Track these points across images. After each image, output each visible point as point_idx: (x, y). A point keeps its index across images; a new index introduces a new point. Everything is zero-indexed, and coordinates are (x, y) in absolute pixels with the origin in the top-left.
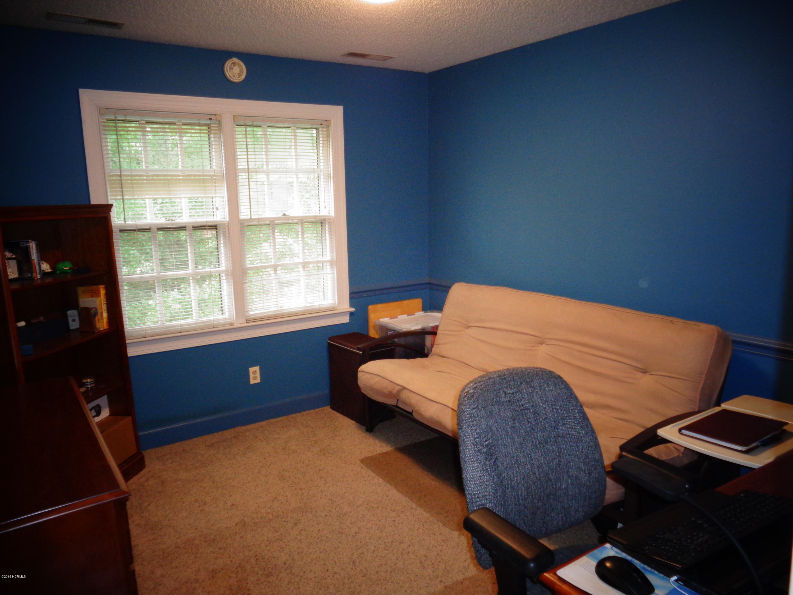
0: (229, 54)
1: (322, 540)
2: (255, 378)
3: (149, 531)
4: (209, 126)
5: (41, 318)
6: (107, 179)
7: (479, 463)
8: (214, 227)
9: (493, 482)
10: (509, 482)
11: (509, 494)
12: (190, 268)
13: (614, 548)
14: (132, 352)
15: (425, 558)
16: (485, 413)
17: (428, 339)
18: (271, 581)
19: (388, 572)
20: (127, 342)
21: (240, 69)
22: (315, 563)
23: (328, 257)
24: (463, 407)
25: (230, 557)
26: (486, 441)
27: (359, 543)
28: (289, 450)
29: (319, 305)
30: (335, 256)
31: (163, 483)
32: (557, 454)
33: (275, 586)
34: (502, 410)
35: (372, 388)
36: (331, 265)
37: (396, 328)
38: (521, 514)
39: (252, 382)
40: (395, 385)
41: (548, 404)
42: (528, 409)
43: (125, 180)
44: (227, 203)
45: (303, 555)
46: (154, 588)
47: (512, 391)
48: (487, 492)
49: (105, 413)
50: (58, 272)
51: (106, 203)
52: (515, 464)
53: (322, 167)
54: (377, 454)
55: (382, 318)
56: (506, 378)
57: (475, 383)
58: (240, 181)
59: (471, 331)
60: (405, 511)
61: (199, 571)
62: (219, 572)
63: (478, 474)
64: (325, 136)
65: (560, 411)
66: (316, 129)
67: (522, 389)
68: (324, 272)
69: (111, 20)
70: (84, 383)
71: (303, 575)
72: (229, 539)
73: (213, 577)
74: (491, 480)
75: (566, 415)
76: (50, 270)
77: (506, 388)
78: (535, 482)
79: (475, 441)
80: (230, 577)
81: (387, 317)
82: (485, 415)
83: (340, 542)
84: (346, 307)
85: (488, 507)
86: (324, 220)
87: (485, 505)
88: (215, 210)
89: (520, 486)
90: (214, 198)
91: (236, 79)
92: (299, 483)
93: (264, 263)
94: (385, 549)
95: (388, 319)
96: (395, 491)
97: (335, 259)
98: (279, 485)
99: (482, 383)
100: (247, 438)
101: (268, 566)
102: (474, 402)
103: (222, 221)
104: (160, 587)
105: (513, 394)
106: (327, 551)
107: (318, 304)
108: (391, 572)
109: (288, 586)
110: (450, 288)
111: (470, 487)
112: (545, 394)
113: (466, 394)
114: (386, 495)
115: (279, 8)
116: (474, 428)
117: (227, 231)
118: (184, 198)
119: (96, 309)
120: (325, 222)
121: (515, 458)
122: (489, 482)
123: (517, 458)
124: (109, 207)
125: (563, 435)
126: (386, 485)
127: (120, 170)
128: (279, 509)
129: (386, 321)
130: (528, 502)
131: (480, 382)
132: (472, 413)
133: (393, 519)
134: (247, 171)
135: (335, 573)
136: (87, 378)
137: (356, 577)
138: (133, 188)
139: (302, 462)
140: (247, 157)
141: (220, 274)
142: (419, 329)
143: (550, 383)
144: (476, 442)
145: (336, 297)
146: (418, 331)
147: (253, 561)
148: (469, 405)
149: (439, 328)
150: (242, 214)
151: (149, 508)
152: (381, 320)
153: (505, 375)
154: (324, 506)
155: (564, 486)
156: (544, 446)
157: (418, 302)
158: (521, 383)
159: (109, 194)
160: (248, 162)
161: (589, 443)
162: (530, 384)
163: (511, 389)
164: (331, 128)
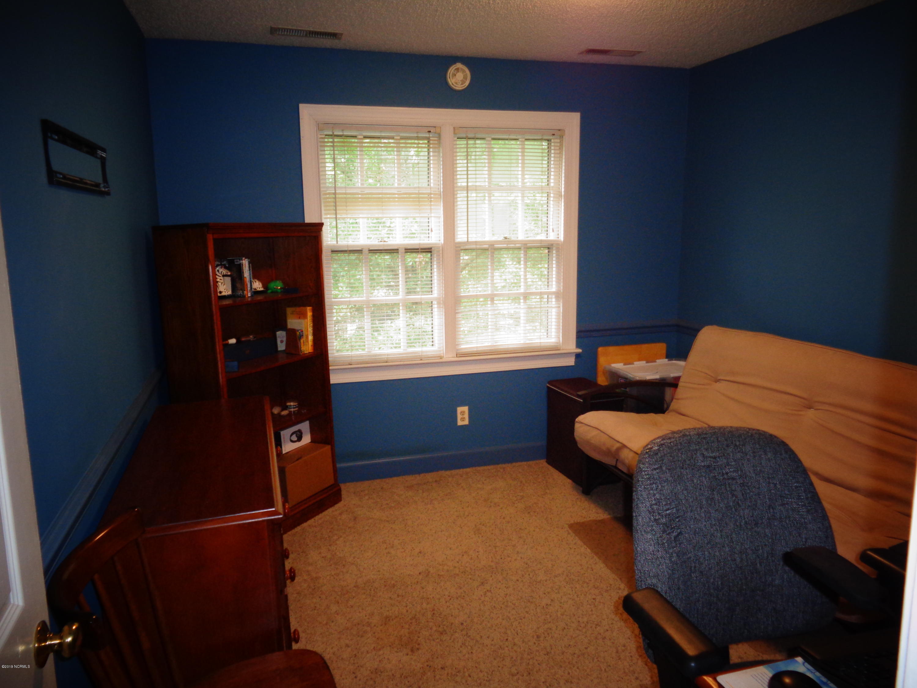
0: (452, 60)
1: (507, 606)
2: (463, 419)
3: (333, 566)
4: (428, 139)
5: (251, 336)
6: (322, 197)
7: (654, 535)
8: (428, 250)
9: (670, 560)
10: (697, 565)
11: (695, 578)
12: (401, 293)
13: (806, 664)
14: (335, 379)
15: (623, 648)
16: (671, 476)
17: (668, 391)
18: (444, 639)
19: (575, 655)
20: (330, 368)
21: (464, 75)
22: (495, 630)
23: (554, 289)
24: (642, 466)
25: (407, 607)
26: (668, 509)
27: (548, 616)
28: (491, 502)
29: (540, 343)
30: (562, 288)
31: (355, 518)
32: (770, 541)
33: (447, 646)
34: (697, 476)
35: (588, 442)
36: (557, 298)
37: (627, 375)
38: (712, 607)
39: (460, 423)
40: (615, 442)
41: (763, 476)
42: (733, 479)
43: (339, 198)
44: (442, 224)
45: (483, 618)
46: (327, 624)
47: (714, 454)
48: (660, 571)
49: (307, 439)
50: (269, 291)
51: (320, 222)
52: (707, 544)
53: (552, 185)
54: (590, 521)
55: (614, 363)
56: (707, 438)
57: (663, 440)
58: (459, 199)
59: (718, 386)
60: (610, 590)
61: (372, 615)
62: (392, 620)
63: (651, 548)
64: (558, 148)
65: (778, 486)
66: (548, 140)
67: (728, 454)
68: (549, 305)
69: (330, 30)
70: (287, 406)
71: (479, 639)
72: (410, 587)
73: (385, 624)
74: (667, 557)
75: (787, 492)
76: (262, 289)
77: (707, 450)
78: (735, 571)
79: (651, 507)
80: (402, 627)
81: (621, 363)
82: (670, 479)
83: (527, 612)
84: (572, 347)
85: (659, 590)
86: (552, 245)
87: (657, 587)
88: (430, 232)
89: (713, 571)
90: (430, 218)
91: (459, 87)
92: (495, 540)
93: (480, 292)
94: (577, 629)
95: (622, 364)
96: (602, 565)
97: (562, 291)
98: (472, 538)
99: (673, 440)
100: (449, 484)
101: (445, 623)
102: (656, 461)
103: (436, 244)
104: (333, 624)
105: (715, 458)
106: (510, 619)
107: (539, 341)
108: (579, 656)
109: (461, 649)
110: (698, 331)
111: (640, 561)
112: (761, 464)
113: (647, 451)
114: (592, 568)
115: (498, 3)
116: (651, 492)
117: (441, 255)
118: (399, 217)
119: (302, 331)
120: (553, 248)
121: (709, 537)
122: (664, 559)
123: (711, 537)
124: (321, 225)
125: (781, 518)
126: (593, 557)
127: (335, 188)
128: (467, 565)
129: (618, 367)
130: (723, 594)
131: (670, 438)
132: (652, 474)
133: (594, 597)
134: (466, 189)
135: (514, 645)
136: (290, 402)
137: (537, 654)
138: (346, 206)
139: (502, 517)
140: (467, 173)
141: (432, 302)
142: (656, 379)
143: (768, 450)
144: (653, 509)
145: (561, 335)
146: (655, 381)
147: (429, 615)
148: (650, 464)
149: (681, 380)
150: (459, 236)
151: (338, 542)
152: (613, 365)
153: (706, 434)
154: (517, 569)
155: (777, 582)
156: (752, 528)
157: (661, 347)
158: (728, 446)
159: (323, 212)
160: (467, 178)
161: (817, 533)
162: (740, 448)
163: (713, 452)
164: (566, 138)
